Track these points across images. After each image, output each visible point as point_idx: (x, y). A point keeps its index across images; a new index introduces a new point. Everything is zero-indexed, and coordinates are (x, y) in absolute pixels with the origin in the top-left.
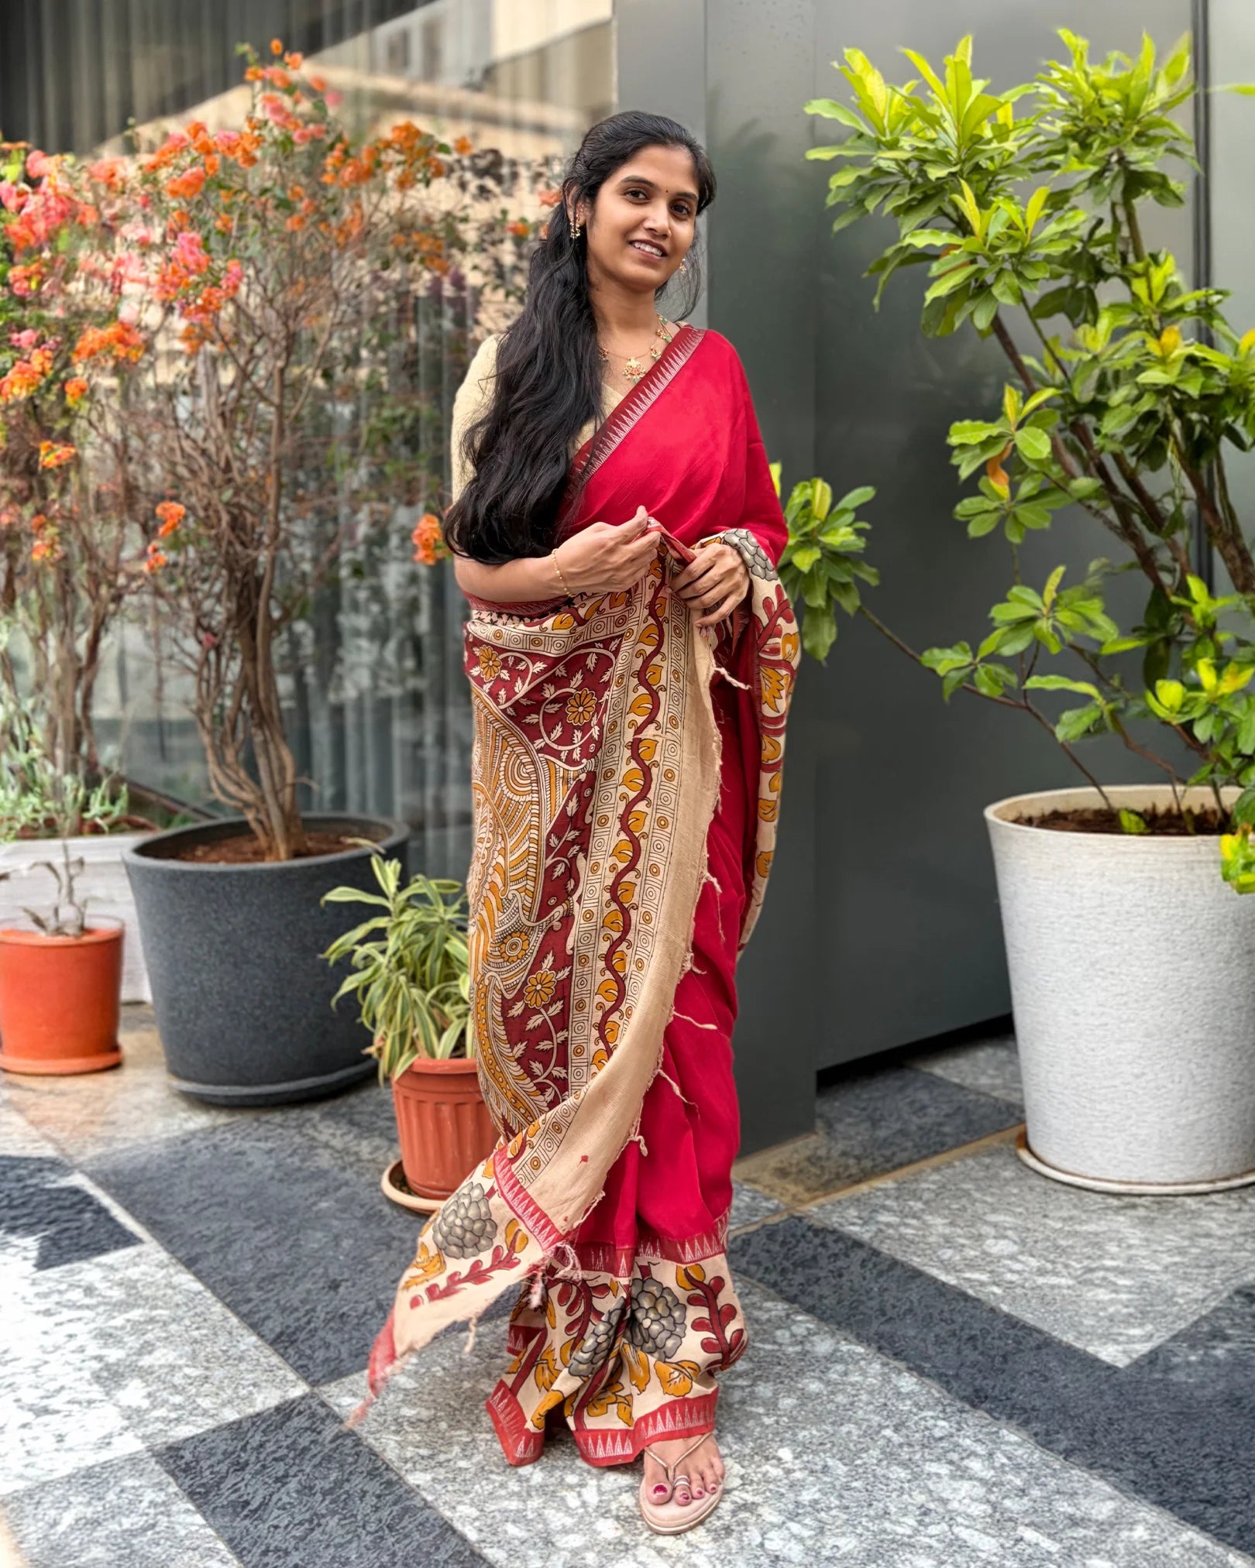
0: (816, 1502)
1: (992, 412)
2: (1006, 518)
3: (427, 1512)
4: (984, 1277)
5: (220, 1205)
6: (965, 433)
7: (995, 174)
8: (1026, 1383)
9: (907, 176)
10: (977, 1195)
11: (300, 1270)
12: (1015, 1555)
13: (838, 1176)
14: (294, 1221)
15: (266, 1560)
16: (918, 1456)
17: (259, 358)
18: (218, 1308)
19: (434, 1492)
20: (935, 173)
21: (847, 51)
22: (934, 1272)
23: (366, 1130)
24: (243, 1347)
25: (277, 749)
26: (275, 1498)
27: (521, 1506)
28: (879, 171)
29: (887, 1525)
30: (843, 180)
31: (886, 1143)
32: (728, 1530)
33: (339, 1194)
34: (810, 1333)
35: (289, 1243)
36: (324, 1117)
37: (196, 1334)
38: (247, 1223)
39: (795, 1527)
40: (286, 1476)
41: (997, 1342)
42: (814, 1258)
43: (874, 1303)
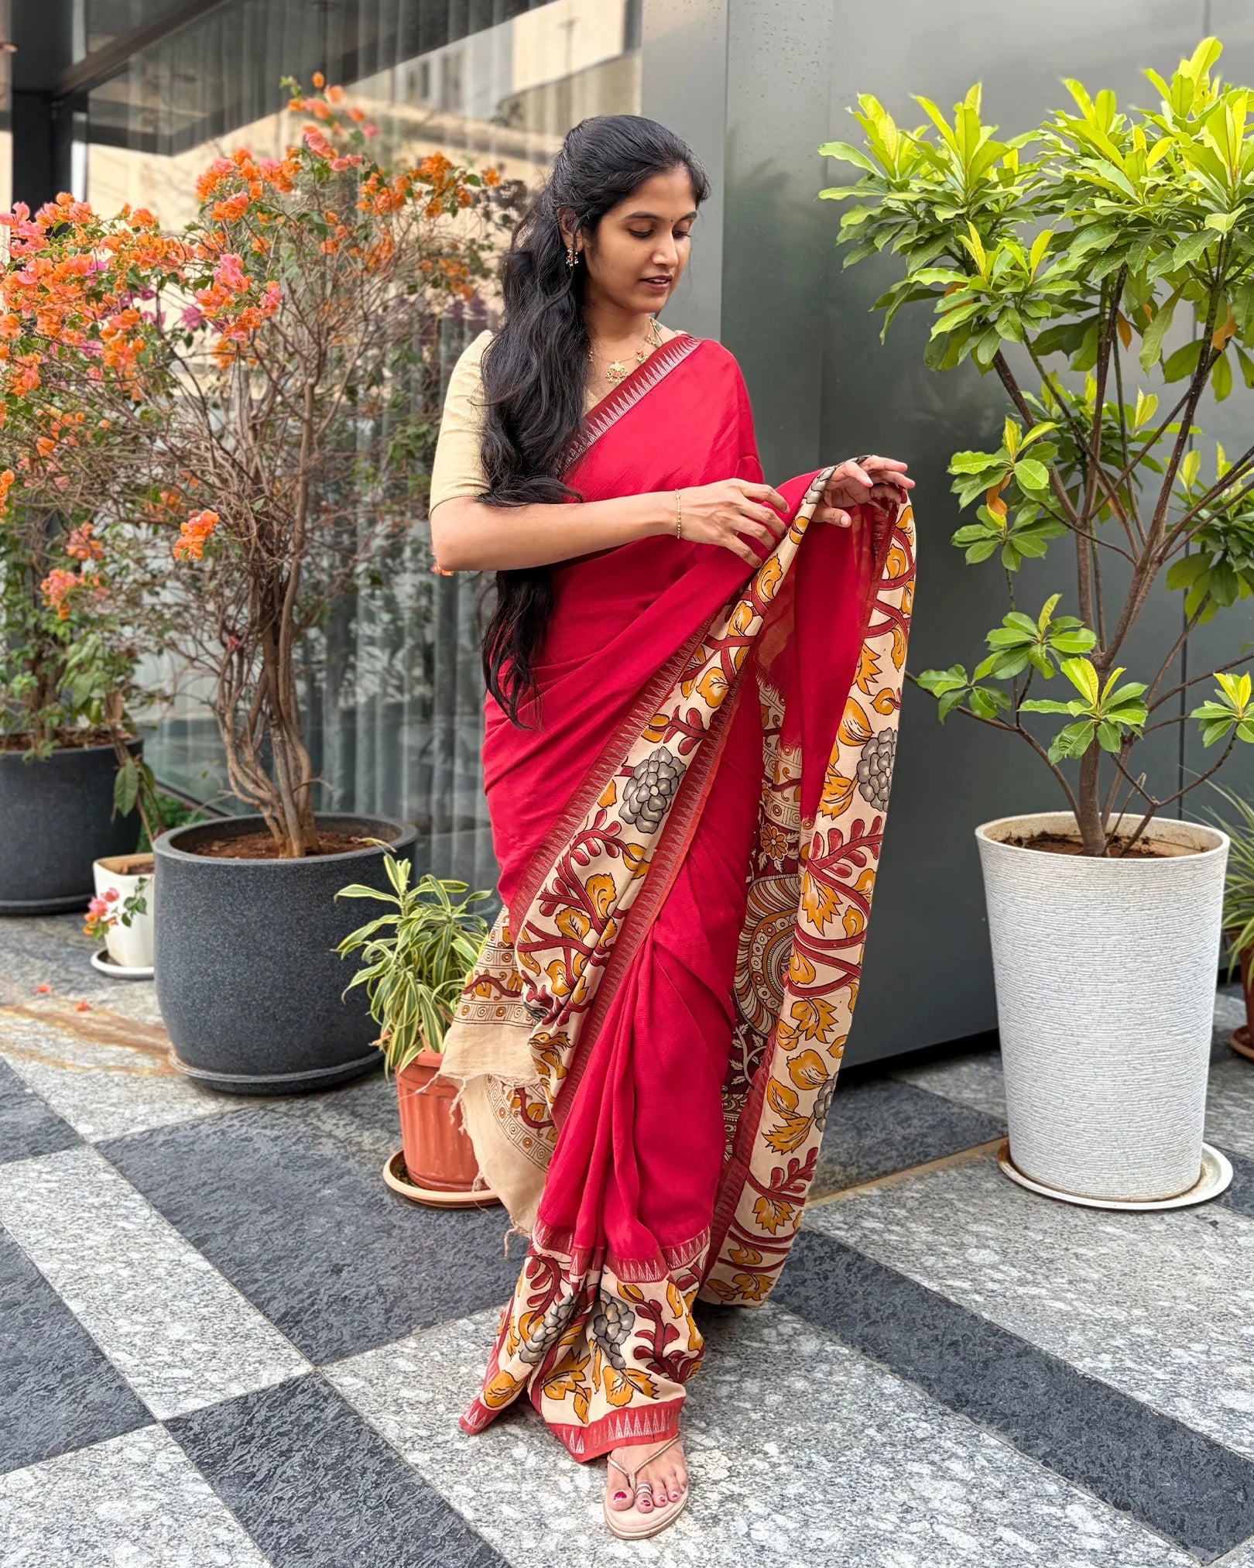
0: (801, 1496)
1: (992, 444)
2: (1003, 545)
3: (425, 1491)
4: (966, 1285)
5: (228, 1188)
6: (967, 463)
7: (999, 216)
8: (1006, 1390)
9: (916, 216)
10: (960, 1205)
11: (305, 1253)
12: (994, 1554)
13: (824, 1182)
14: (297, 1207)
15: (270, 1529)
16: (900, 1456)
17: (291, 374)
18: (226, 1288)
19: (432, 1471)
20: (943, 214)
21: (860, 96)
22: (917, 1278)
23: (368, 1122)
24: (250, 1326)
25: (294, 749)
26: (279, 1471)
27: (516, 1488)
28: (889, 211)
29: (870, 1521)
30: (854, 218)
31: (871, 1151)
32: (716, 1519)
33: (341, 1182)
34: (796, 1333)
35: (294, 1227)
36: (327, 1107)
37: (204, 1311)
38: (253, 1206)
39: (780, 1519)
40: (290, 1450)
41: (978, 1349)
42: (801, 1260)
43: (859, 1306)
